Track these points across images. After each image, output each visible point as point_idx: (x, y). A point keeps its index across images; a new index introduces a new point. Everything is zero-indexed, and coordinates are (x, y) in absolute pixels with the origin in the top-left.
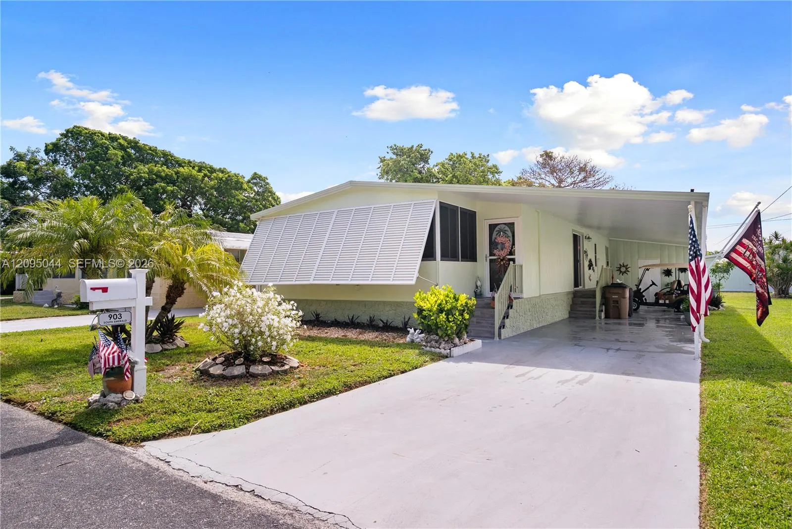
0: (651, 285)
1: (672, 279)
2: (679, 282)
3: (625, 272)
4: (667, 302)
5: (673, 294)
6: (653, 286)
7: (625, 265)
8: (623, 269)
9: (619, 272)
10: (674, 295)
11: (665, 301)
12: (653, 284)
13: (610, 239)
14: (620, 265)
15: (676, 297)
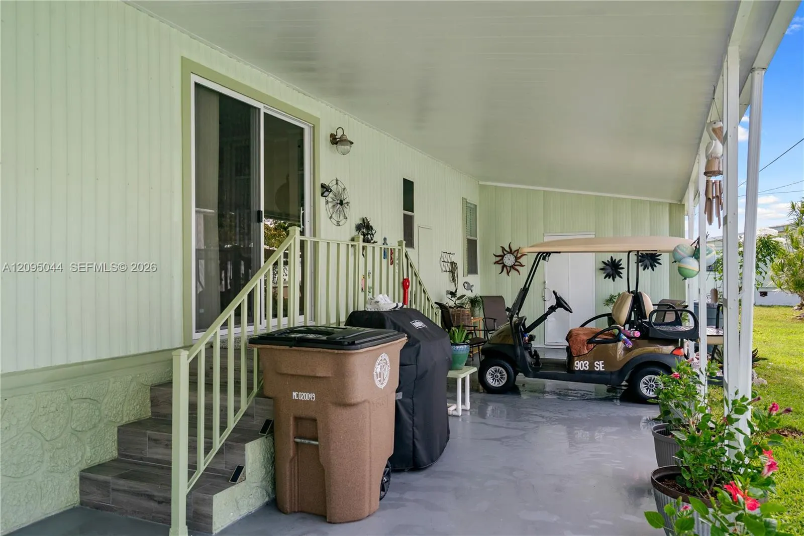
0: (552, 309)
1: (619, 286)
2: (638, 300)
3: (512, 267)
4: (599, 366)
5: (617, 339)
6: (560, 310)
7: (514, 248)
8: (509, 260)
9: (500, 267)
10: (621, 345)
11: (592, 365)
12: (560, 303)
13: (481, 183)
14: (503, 249)
15: (627, 350)
